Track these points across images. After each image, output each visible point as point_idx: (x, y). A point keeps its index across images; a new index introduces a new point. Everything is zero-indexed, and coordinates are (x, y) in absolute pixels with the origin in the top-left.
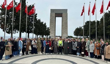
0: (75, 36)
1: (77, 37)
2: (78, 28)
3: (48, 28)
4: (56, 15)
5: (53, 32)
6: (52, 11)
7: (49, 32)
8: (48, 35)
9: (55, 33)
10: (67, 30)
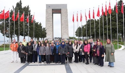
0: (77, 37)
1: (79, 38)
2: (80, 27)
3: (44, 29)
4: (53, 11)
5: (51, 33)
6: (48, 6)
7: (46, 33)
8: (44, 38)
9: (53, 35)
10: (68, 29)
